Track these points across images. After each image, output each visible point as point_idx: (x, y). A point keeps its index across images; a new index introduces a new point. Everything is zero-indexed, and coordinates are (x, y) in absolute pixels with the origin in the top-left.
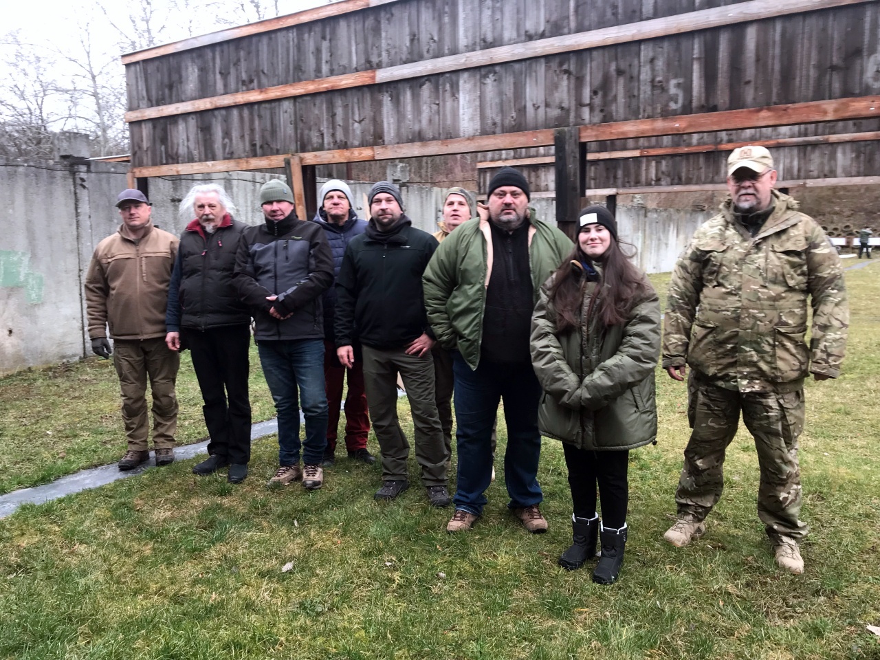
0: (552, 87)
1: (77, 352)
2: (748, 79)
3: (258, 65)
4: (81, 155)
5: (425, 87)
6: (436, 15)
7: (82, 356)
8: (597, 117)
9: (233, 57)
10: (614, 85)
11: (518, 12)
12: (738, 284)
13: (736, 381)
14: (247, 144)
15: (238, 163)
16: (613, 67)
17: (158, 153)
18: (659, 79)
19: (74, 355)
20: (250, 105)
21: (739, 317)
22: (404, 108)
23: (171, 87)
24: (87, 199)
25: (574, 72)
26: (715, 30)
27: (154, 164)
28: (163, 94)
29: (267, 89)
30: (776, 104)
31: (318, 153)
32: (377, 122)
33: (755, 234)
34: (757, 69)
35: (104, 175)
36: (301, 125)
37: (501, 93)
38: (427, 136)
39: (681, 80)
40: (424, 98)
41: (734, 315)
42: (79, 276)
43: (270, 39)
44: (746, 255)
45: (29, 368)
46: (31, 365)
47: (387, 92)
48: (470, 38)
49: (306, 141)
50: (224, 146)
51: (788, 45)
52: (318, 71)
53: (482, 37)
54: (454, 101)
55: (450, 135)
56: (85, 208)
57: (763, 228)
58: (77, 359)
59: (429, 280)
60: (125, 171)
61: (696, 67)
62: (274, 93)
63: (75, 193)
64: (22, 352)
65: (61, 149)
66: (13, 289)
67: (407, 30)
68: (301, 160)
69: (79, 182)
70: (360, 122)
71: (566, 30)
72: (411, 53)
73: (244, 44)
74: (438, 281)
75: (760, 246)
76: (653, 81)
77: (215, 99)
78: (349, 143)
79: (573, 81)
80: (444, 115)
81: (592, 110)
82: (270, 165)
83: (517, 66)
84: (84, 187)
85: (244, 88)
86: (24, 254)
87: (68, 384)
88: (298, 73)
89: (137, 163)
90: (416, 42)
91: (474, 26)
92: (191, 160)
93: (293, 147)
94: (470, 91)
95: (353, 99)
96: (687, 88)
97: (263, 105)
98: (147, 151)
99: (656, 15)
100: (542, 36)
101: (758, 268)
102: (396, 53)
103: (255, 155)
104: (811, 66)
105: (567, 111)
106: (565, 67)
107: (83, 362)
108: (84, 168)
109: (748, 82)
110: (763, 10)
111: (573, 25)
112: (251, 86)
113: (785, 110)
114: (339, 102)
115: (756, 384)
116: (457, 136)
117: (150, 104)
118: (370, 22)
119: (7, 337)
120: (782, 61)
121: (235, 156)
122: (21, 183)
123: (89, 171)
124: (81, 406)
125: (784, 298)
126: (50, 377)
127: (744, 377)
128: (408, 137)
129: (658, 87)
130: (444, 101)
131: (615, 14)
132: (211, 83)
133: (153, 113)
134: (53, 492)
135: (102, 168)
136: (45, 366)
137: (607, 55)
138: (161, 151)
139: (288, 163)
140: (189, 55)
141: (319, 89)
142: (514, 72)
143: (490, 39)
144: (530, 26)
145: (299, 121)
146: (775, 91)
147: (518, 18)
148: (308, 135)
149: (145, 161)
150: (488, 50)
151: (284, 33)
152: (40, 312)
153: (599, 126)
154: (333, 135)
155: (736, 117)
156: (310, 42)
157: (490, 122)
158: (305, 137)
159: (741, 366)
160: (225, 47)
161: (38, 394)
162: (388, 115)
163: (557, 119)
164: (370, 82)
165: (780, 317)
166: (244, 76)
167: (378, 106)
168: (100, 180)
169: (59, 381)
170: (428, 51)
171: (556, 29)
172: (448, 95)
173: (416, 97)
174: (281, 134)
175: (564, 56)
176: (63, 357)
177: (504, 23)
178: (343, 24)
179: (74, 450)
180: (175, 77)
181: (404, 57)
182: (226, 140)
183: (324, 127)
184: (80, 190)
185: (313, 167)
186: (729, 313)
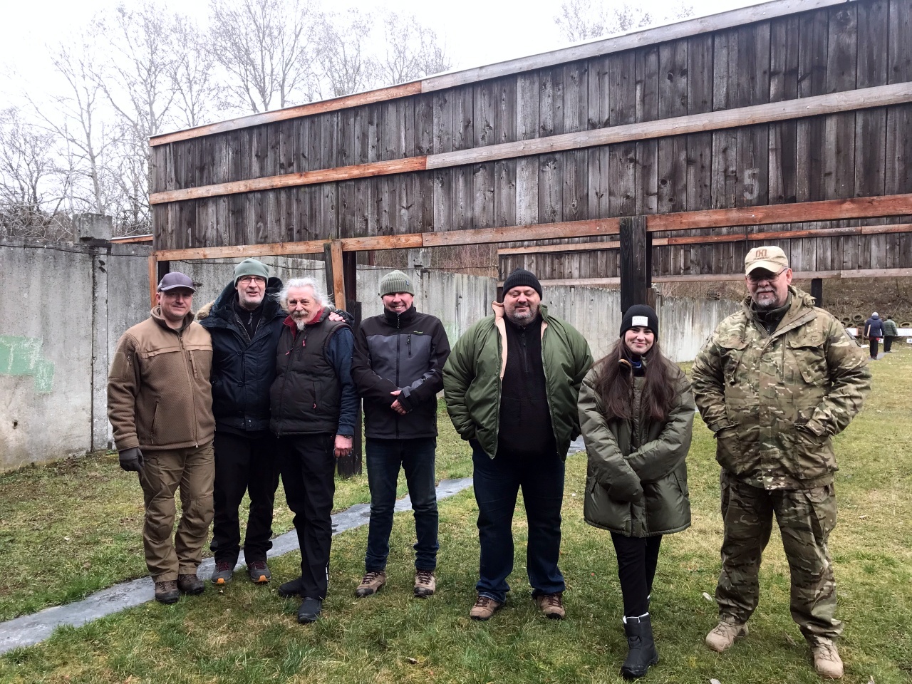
0: (617, 176)
1: (85, 446)
2: (828, 171)
3: (298, 149)
4: (102, 238)
5: (479, 174)
6: (493, 102)
7: (89, 450)
8: (666, 207)
9: (271, 139)
10: (684, 174)
11: (581, 100)
12: (756, 382)
13: (761, 479)
14: (283, 228)
15: (272, 247)
16: (683, 156)
17: (184, 236)
18: (731, 169)
19: (81, 450)
20: (288, 189)
21: (758, 414)
22: (456, 194)
23: (202, 169)
24: (105, 282)
25: (641, 161)
26: (792, 122)
27: (179, 247)
28: (193, 177)
29: (307, 173)
30: (859, 195)
31: (361, 239)
32: (426, 208)
33: (773, 331)
34: (838, 161)
35: (124, 258)
36: (342, 210)
37: (561, 181)
38: (481, 223)
39: (756, 171)
40: (478, 185)
41: (754, 413)
42: (92, 364)
43: (313, 122)
44: (763, 353)
45: (33, 464)
46: (34, 460)
47: (438, 178)
48: (528, 125)
49: (348, 226)
50: (258, 230)
51: (871, 139)
52: (364, 156)
53: (542, 124)
54: (510, 188)
55: (506, 223)
56: (102, 292)
57: (780, 326)
58: (83, 453)
59: (448, 373)
60: (146, 254)
61: (772, 158)
62: (314, 177)
63: (94, 277)
64: (27, 446)
65: (82, 231)
66: (22, 378)
67: (461, 117)
68: (343, 245)
69: (98, 265)
70: (408, 208)
71: (632, 119)
72: (464, 139)
73: (285, 127)
74: (457, 374)
75: (777, 344)
76: (725, 171)
77: (250, 181)
78: (395, 229)
79: (639, 168)
80: (500, 202)
81: (660, 199)
82: (307, 250)
83: (579, 154)
84: (103, 270)
85: (282, 172)
86: (36, 340)
87: (75, 482)
88: (342, 158)
89: (160, 246)
90: (470, 128)
91: (533, 114)
92: (220, 243)
93: (334, 232)
94: (528, 178)
95: (401, 185)
96: (764, 179)
97: (302, 189)
98: (172, 233)
99: (728, 106)
100: (607, 124)
101: (775, 366)
102: (448, 139)
103: (291, 240)
104: (896, 159)
105: (635, 200)
106: (631, 155)
107: (90, 457)
108: (104, 251)
109: (830, 174)
110: (843, 103)
111: (639, 114)
112: (290, 169)
113: (871, 202)
114: (385, 188)
115: (782, 481)
116: (513, 223)
117: (178, 186)
118: (421, 107)
119: (11, 429)
120: (864, 154)
121: (268, 240)
122: (38, 266)
123: (109, 254)
124: (96, 507)
125: (802, 395)
126: (56, 474)
127: (769, 475)
128: (459, 223)
129: (732, 177)
130: (499, 188)
131: (684, 104)
132: (246, 166)
133: (182, 195)
134: (88, 611)
135: (124, 250)
136: (50, 462)
137: (676, 144)
138: (188, 234)
139: (328, 248)
140: (224, 138)
141: (364, 174)
142: (576, 161)
143: (550, 126)
144: (593, 114)
145: (340, 205)
146: (857, 184)
147: (580, 107)
148: (351, 221)
149: (169, 244)
150: (547, 138)
151: (329, 116)
152: (48, 403)
153: (669, 215)
154: (378, 221)
155: (817, 209)
156: (356, 127)
157: (548, 210)
158: (347, 222)
159: (764, 463)
160: (264, 130)
161: (44, 493)
162: (438, 202)
163: (622, 207)
164: (421, 168)
165: (800, 414)
166: (283, 160)
167: (427, 193)
168: (119, 264)
169: (66, 477)
170: (483, 138)
171: (621, 118)
172: (504, 182)
173: (469, 185)
174: (321, 218)
175: (629, 145)
176: (69, 451)
177: (565, 111)
178: (392, 109)
179: (99, 560)
180: (207, 159)
181: (457, 144)
182: (260, 224)
183: (369, 213)
184: (98, 274)
185: (353, 253)
186: (749, 411)
